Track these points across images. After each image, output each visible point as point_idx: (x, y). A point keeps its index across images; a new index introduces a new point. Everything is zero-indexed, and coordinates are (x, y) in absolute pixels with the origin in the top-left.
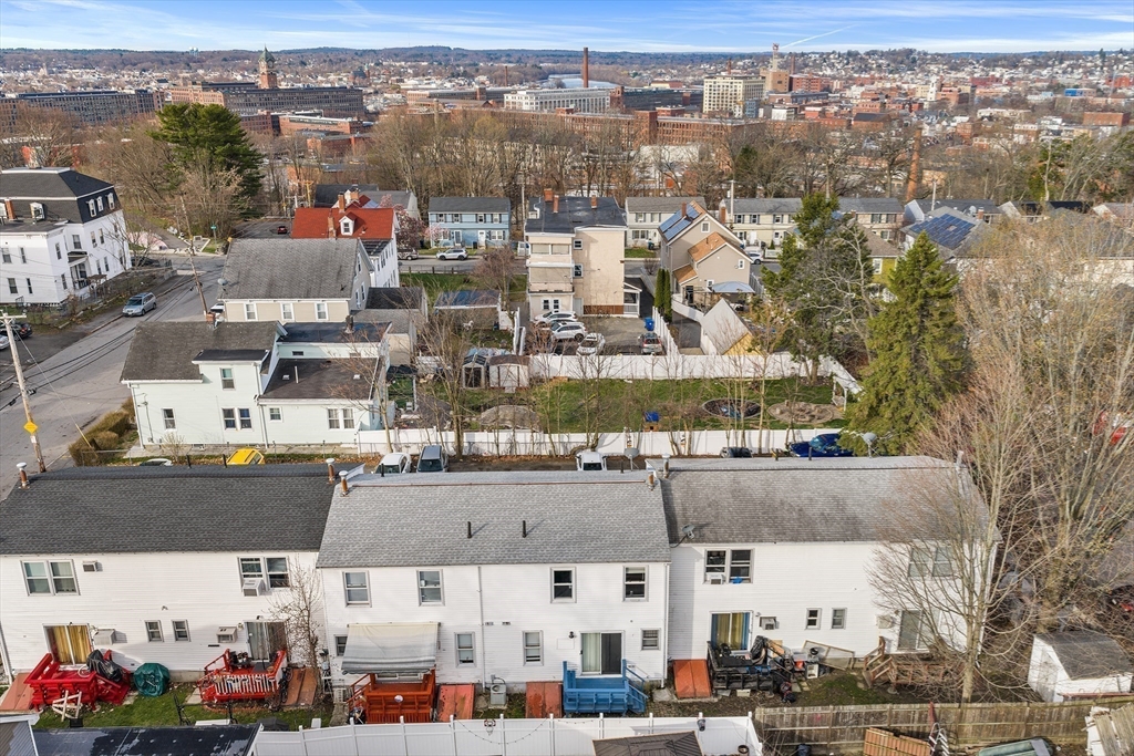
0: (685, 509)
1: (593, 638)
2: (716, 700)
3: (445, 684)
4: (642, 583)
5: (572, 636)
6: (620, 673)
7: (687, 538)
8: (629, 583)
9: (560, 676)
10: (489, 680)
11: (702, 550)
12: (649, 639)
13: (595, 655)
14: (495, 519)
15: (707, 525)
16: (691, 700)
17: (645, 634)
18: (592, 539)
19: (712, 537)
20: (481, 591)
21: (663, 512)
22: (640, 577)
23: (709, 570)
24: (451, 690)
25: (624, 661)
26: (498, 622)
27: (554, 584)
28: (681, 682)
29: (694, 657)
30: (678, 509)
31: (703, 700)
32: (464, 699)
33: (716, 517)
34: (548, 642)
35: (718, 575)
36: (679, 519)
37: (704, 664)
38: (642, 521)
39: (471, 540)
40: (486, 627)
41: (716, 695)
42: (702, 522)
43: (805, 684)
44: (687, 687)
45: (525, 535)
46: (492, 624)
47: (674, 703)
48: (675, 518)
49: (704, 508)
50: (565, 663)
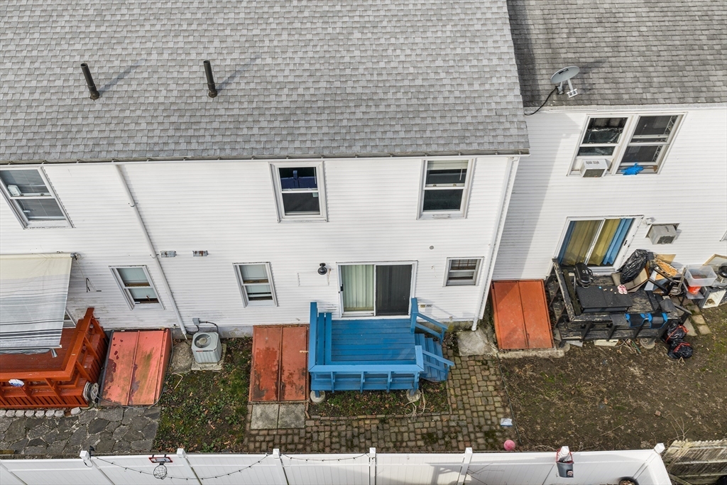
0: (549, 30)
1: (361, 273)
2: (560, 353)
3: (119, 331)
4: (458, 187)
5: (323, 270)
6: (406, 313)
7: (558, 95)
8: (431, 188)
9: (306, 319)
10: (192, 326)
11: (580, 118)
12: (461, 271)
13: (365, 292)
14: (154, 56)
15: (598, 63)
16: (521, 354)
17: (455, 265)
18: (359, 101)
19: (607, 90)
20: (135, 204)
21: (509, 38)
22: (457, 175)
23: (582, 151)
24: (130, 341)
25: (415, 300)
26: (186, 251)
27: (280, 192)
28: (506, 320)
29: (525, 275)
30: (536, 31)
31: (541, 354)
32: (149, 357)
33: (615, 47)
34: (282, 278)
35: (600, 161)
36: (539, 52)
37: (541, 287)
38: (466, 58)
39: (98, 104)
40: (164, 260)
41: (561, 344)
42: (587, 58)
43: (699, 319)
44: (514, 330)
45: (214, 91)
46: (175, 254)
47: (492, 359)
48: (530, 50)
49: (589, 28)
50: (314, 305)
